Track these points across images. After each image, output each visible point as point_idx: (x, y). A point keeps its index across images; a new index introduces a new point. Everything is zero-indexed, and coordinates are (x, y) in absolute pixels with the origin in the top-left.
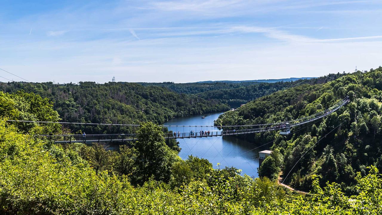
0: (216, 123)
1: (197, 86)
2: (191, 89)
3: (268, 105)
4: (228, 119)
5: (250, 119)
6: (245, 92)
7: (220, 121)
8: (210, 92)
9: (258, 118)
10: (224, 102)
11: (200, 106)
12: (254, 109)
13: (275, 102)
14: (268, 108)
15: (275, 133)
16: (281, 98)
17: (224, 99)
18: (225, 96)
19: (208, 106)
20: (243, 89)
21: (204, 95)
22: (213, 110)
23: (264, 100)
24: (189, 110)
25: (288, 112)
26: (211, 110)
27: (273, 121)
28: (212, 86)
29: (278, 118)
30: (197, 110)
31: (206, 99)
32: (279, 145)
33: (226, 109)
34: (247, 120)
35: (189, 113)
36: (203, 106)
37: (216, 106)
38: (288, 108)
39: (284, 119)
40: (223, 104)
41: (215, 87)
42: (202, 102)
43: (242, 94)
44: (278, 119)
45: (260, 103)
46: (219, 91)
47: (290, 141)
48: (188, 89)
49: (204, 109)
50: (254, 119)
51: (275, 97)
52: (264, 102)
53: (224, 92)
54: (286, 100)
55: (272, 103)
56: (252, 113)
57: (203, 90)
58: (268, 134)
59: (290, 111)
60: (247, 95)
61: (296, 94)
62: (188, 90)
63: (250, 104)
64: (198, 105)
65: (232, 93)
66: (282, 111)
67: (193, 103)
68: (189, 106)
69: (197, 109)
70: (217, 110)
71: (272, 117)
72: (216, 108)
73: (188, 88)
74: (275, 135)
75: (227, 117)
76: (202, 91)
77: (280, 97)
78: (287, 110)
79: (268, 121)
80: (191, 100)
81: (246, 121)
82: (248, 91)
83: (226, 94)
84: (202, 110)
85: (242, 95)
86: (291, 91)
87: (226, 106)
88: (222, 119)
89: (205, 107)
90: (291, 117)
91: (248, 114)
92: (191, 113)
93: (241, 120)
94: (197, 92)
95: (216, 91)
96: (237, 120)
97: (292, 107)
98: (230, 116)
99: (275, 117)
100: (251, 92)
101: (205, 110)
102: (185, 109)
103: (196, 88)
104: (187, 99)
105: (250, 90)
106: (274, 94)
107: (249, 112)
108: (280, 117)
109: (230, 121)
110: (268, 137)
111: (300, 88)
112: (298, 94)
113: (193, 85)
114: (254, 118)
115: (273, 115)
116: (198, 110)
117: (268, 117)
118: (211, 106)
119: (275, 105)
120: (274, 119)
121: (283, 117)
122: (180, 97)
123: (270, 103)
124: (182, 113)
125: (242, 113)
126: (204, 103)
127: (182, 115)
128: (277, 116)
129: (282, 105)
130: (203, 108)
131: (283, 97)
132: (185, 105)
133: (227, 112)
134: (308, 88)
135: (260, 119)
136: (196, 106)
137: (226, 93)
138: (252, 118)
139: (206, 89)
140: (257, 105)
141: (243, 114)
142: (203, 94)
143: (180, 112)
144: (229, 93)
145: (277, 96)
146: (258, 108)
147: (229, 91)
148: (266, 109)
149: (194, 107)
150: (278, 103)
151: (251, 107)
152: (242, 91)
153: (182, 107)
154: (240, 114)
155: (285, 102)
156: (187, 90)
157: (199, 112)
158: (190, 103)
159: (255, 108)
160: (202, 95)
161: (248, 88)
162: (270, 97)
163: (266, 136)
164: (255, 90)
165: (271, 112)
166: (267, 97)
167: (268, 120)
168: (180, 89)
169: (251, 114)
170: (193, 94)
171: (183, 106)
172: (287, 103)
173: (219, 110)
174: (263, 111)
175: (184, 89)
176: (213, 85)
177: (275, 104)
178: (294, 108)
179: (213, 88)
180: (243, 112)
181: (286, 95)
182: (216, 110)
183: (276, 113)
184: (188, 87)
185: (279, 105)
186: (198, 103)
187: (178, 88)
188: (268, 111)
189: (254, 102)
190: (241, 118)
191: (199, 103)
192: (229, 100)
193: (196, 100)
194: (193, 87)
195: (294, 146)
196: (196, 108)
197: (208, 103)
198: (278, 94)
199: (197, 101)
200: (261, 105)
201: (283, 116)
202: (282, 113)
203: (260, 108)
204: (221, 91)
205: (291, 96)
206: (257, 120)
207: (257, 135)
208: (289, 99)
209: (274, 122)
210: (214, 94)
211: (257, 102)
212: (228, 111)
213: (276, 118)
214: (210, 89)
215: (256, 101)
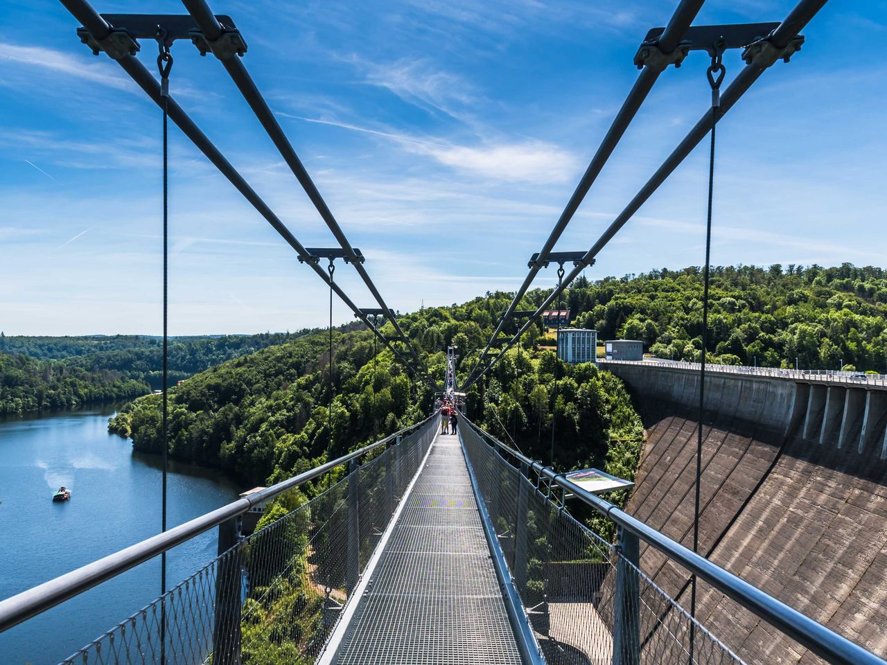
0: (115, 424)
1: (68, 342)
2: (50, 350)
3: (250, 377)
4: (148, 412)
5: (206, 411)
6: (186, 356)
7: (125, 420)
8: (102, 354)
9: (227, 407)
10: (136, 378)
11: (73, 385)
12: (216, 387)
13: (265, 370)
14: (249, 383)
15: (273, 440)
16: (279, 359)
17: (137, 369)
18: (139, 362)
19: (95, 385)
20: (181, 349)
21: (84, 362)
22: (106, 395)
23: (239, 365)
24: (40, 396)
25: (304, 390)
26: (101, 394)
27: (265, 411)
28: (105, 343)
29: (278, 405)
30: (62, 396)
31: (91, 370)
32: (291, 472)
33: (141, 392)
34: (198, 412)
35: (40, 403)
36: (80, 385)
37: (114, 386)
38: (302, 380)
39: (293, 406)
40: (133, 381)
41: (113, 344)
42: (76, 377)
43: (178, 358)
44: (279, 408)
45: (231, 373)
46: (123, 353)
47: (320, 458)
48: (43, 348)
49: (82, 392)
50: (215, 411)
51: (266, 359)
52: (238, 369)
53: (137, 354)
54: (290, 365)
55: (259, 372)
56: (210, 396)
57: (81, 350)
58: (256, 445)
59: (307, 387)
60: (190, 361)
61: (313, 350)
62: (43, 350)
63: (205, 377)
64: (66, 382)
65: (155, 357)
66: (285, 389)
67: (51, 378)
68: (42, 385)
69: (61, 393)
70: (117, 395)
71: (261, 403)
72: (115, 389)
73: (40, 346)
74: (273, 447)
75: (145, 408)
76: (79, 353)
77: (278, 357)
78: (299, 385)
79: (255, 413)
80: (46, 370)
81: (197, 416)
82: (193, 352)
83: (139, 358)
84: (77, 394)
85: (179, 362)
86: (302, 345)
87: (141, 385)
88: (131, 413)
89: (85, 387)
90: (312, 400)
91: (200, 400)
92: (44, 403)
93: (182, 413)
94: (66, 355)
95: (116, 352)
96: (172, 413)
97: (311, 377)
98: (153, 405)
99: (271, 402)
100: (200, 355)
101: (86, 394)
102: (26, 392)
103: (65, 348)
104: (35, 369)
105: (197, 350)
106: (262, 353)
107: (203, 395)
108: (285, 403)
109: (153, 417)
110: (255, 451)
111: (320, 338)
112: (316, 352)
113: (55, 341)
114: (216, 407)
115: (263, 400)
116: (64, 394)
117: (252, 404)
118: (103, 387)
119: (267, 376)
120: (270, 408)
121: (290, 401)
122: (15, 364)
123: (255, 372)
124: (18, 405)
125: (185, 397)
126: (83, 378)
127: (17, 409)
128: (277, 399)
129: (283, 375)
130: (80, 390)
131: (282, 357)
132: (27, 384)
133: (144, 397)
134: (337, 339)
135: (231, 409)
136: (59, 384)
137: (139, 356)
138: (211, 407)
139: (89, 349)
140: (222, 377)
141: (188, 399)
142: (81, 359)
143: (12, 400)
144: (148, 356)
145: (269, 357)
146: (225, 384)
147: (147, 353)
148: (244, 386)
149: (54, 388)
150: (273, 371)
151: (208, 381)
152: (178, 354)
153: (20, 387)
154: (179, 400)
155: (288, 369)
156: (39, 351)
157: (69, 400)
158: (45, 378)
159: (217, 384)
160: (79, 361)
161: (193, 346)
162: (251, 359)
163: (251, 450)
164: (209, 351)
165: (259, 392)
166: (246, 359)
167: (252, 410)
168: (20, 347)
169: (207, 399)
170: (56, 360)
171: (22, 384)
172: (293, 371)
173: (123, 394)
174: (237, 390)
175: (32, 349)
176: (108, 342)
177: (265, 374)
178: (317, 379)
179: (107, 347)
180: (188, 393)
181: (291, 353)
182: (114, 395)
183: (271, 393)
184: (43, 345)
185: (276, 375)
186: (65, 378)
187: (14, 346)
188: (250, 389)
189: (215, 370)
190: (182, 408)
191: (70, 378)
192: (148, 372)
193: (61, 372)
194: (56, 344)
195: (342, 472)
196: (59, 390)
197: (93, 379)
198: (271, 352)
199: (64, 375)
200: (232, 377)
201: (292, 399)
202: (286, 394)
203: (230, 384)
204: (129, 351)
205: (302, 356)
206: (224, 413)
207: (227, 449)
208: (297, 362)
209: (270, 414)
210: (109, 359)
211: (223, 371)
212: (147, 396)
213: (274, 404)
214: (101, 349)
215: (219, 369)
